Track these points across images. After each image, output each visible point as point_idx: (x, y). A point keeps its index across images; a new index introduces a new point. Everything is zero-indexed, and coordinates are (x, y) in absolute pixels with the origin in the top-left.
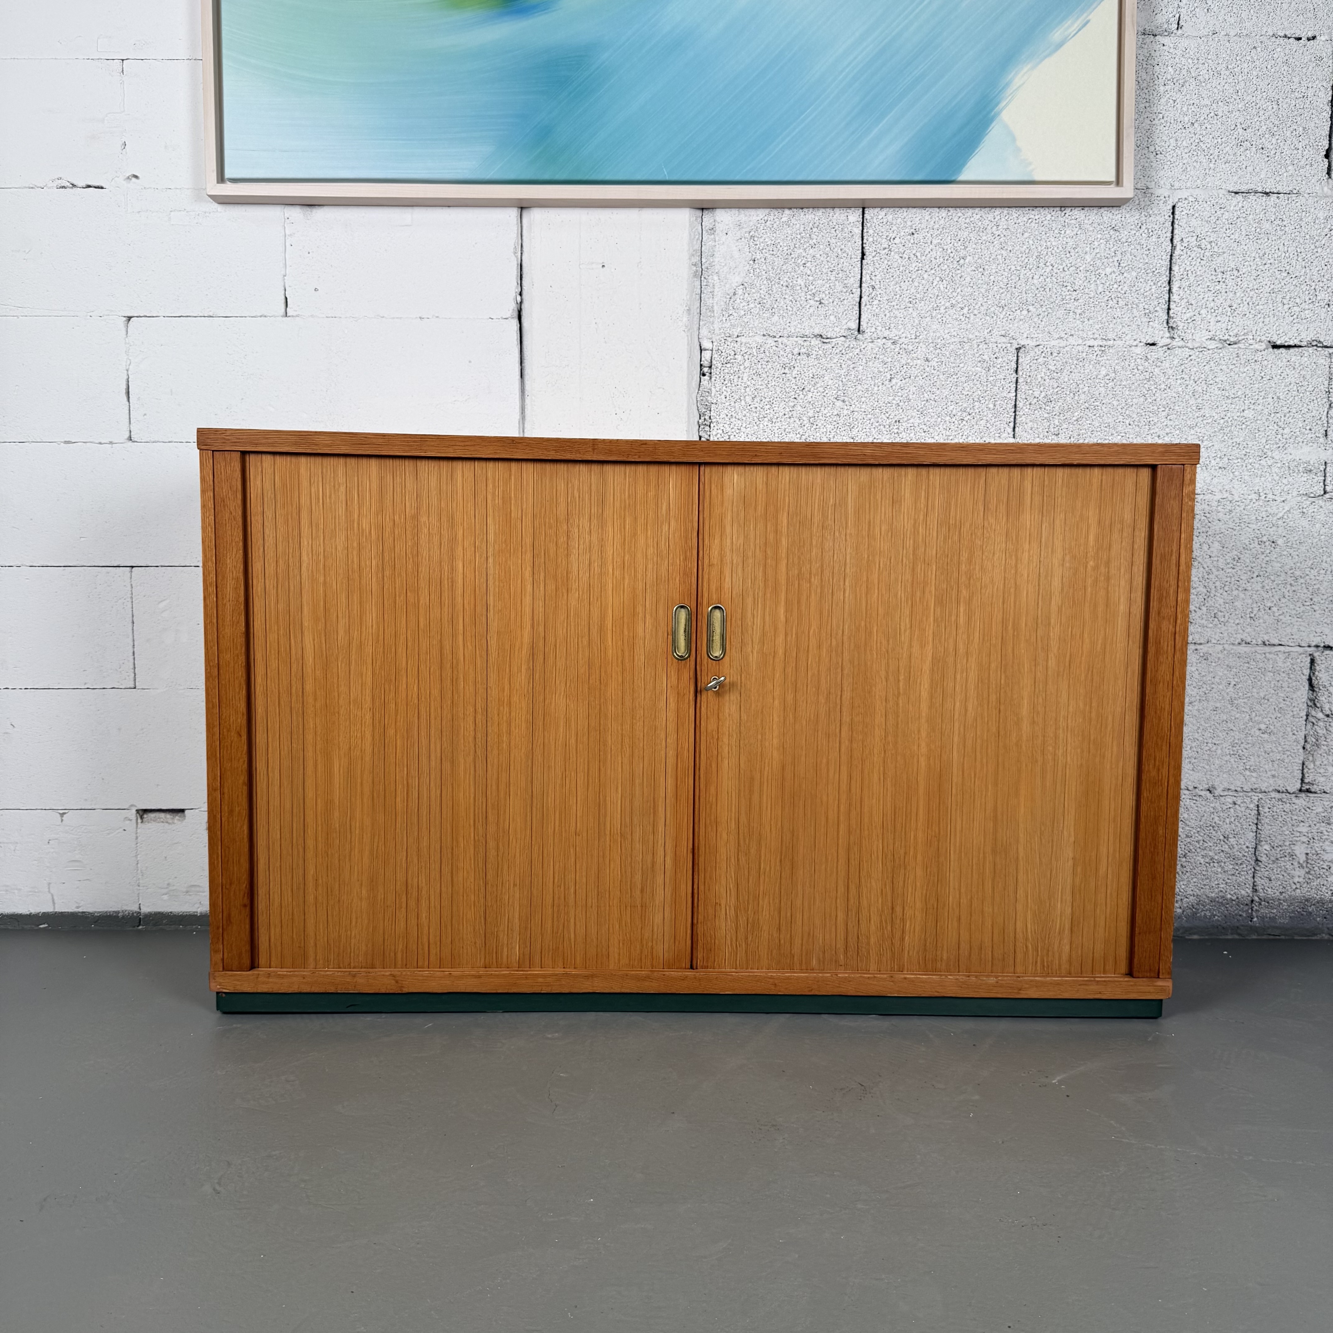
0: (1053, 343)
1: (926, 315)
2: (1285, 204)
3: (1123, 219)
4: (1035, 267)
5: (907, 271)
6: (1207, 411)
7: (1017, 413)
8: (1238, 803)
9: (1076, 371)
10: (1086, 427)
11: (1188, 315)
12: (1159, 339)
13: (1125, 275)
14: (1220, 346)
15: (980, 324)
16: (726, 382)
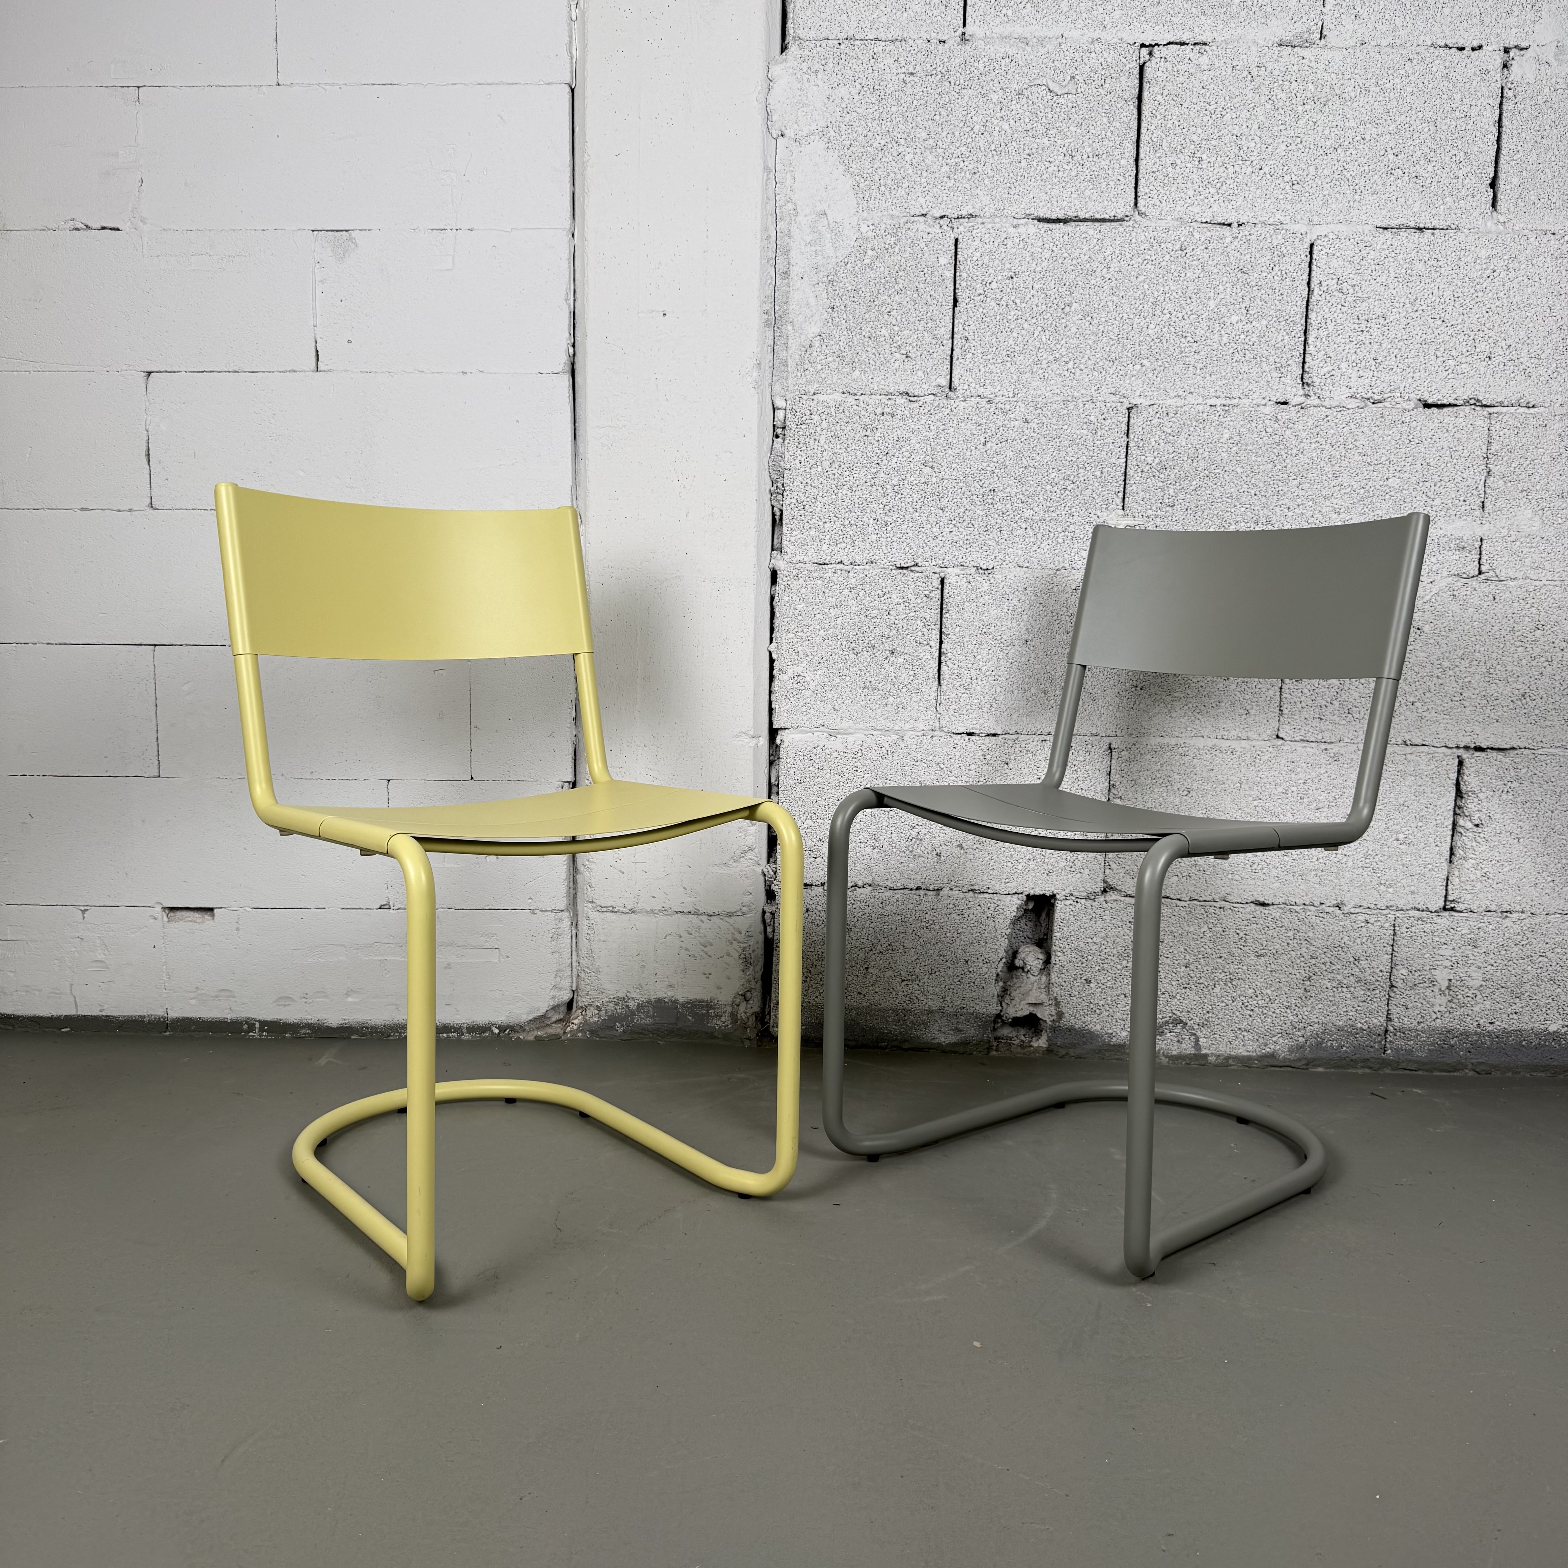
0: (1169, 402)
1: (1026, 370)
2: (1440, 241)
3: (1253, 259)
4: (1150, 315)
5: (1005, 321)
6: (1345, 479)
7: (1127, 482)
8: (1372, 921)
9: (1195, 434)
10: (1205, 498)
11: (1325, 370)
12: (1292, 397)
13: (1254, 323)
14: (1363, 404)
15: (1087, 380)
16: (801, 445)
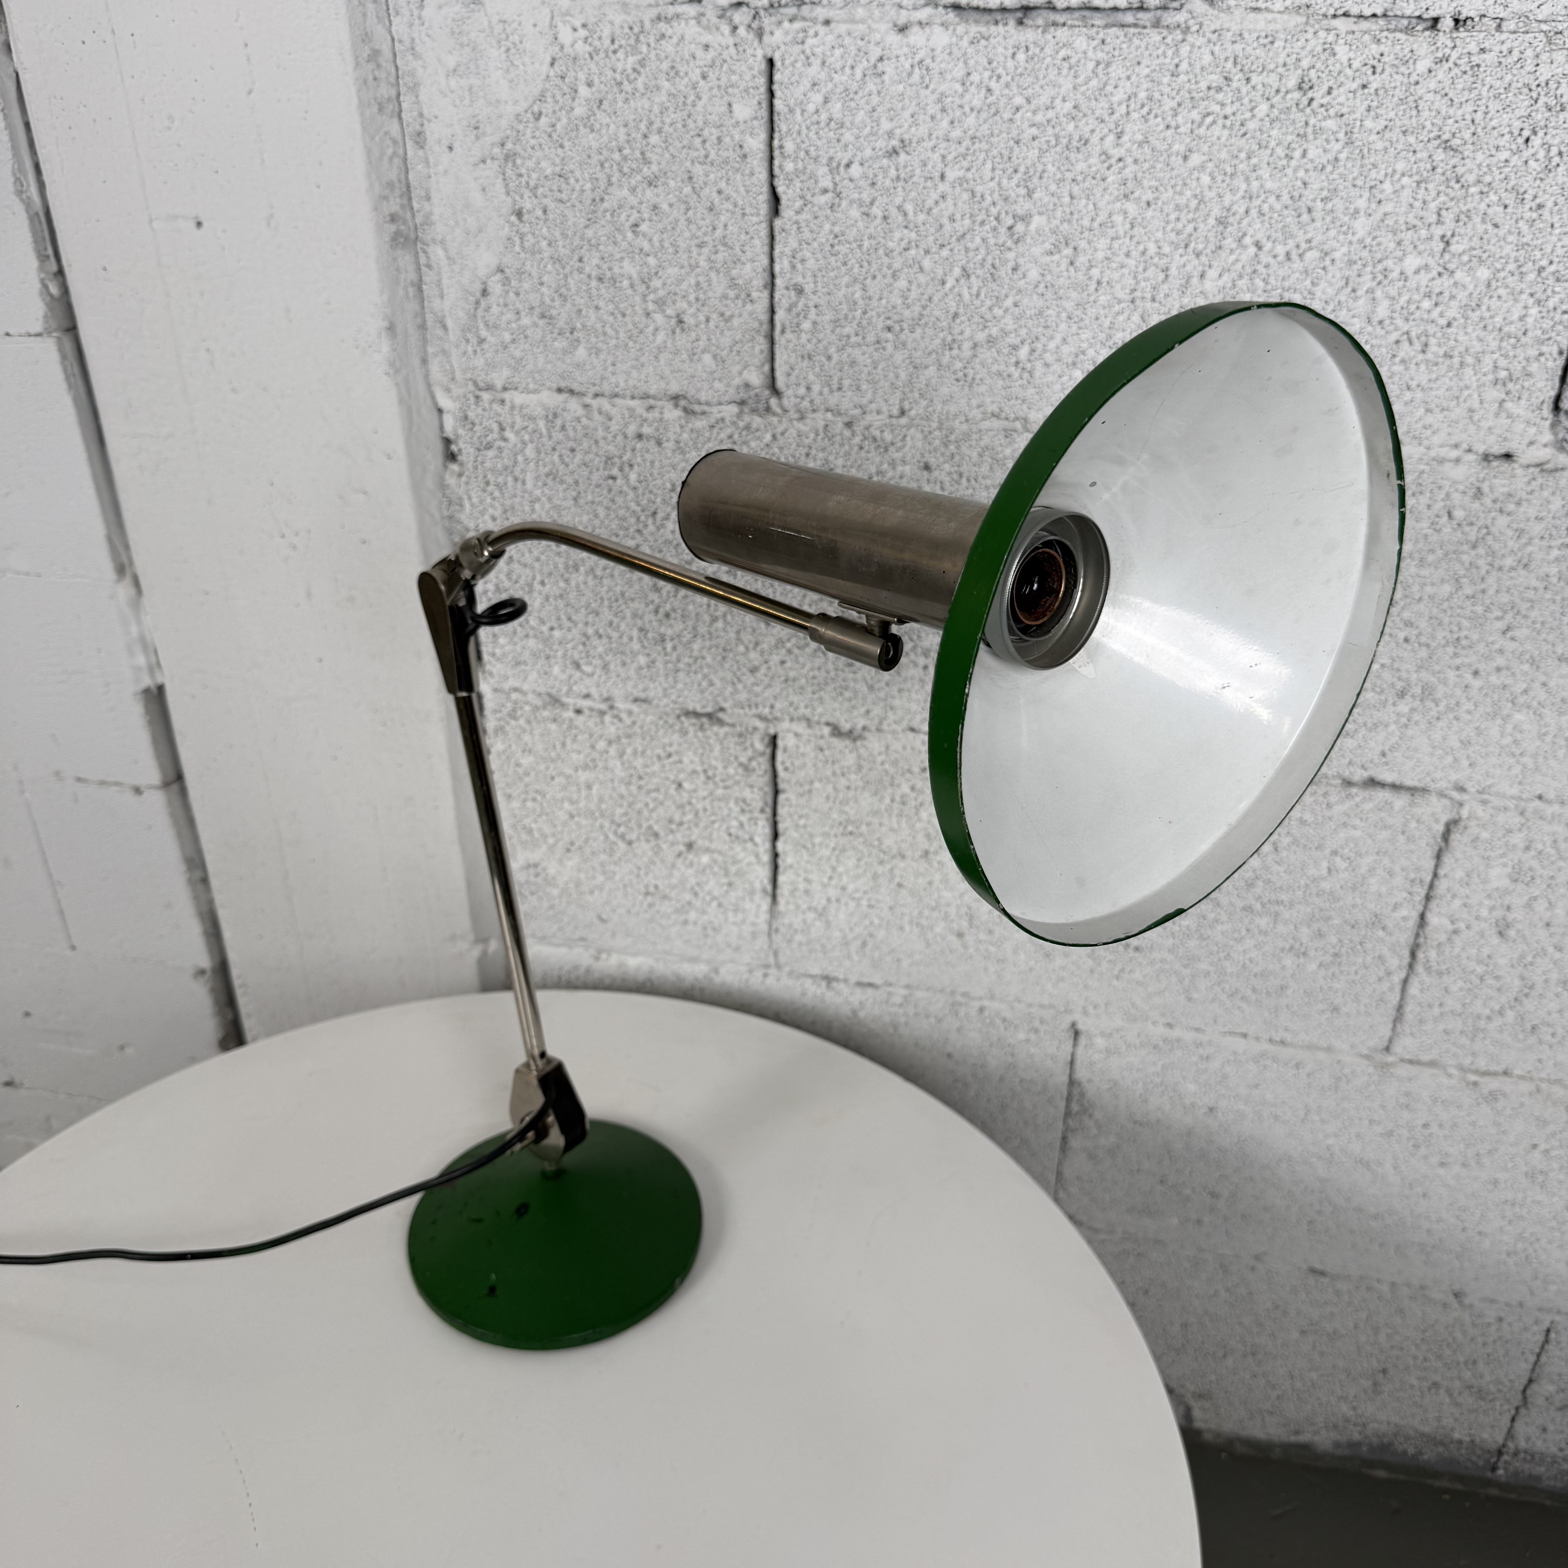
3: (1479, 116)
4: (1211, 247)
5: (881, 252)
12: (1523, 447)
13: (1459, 275)
